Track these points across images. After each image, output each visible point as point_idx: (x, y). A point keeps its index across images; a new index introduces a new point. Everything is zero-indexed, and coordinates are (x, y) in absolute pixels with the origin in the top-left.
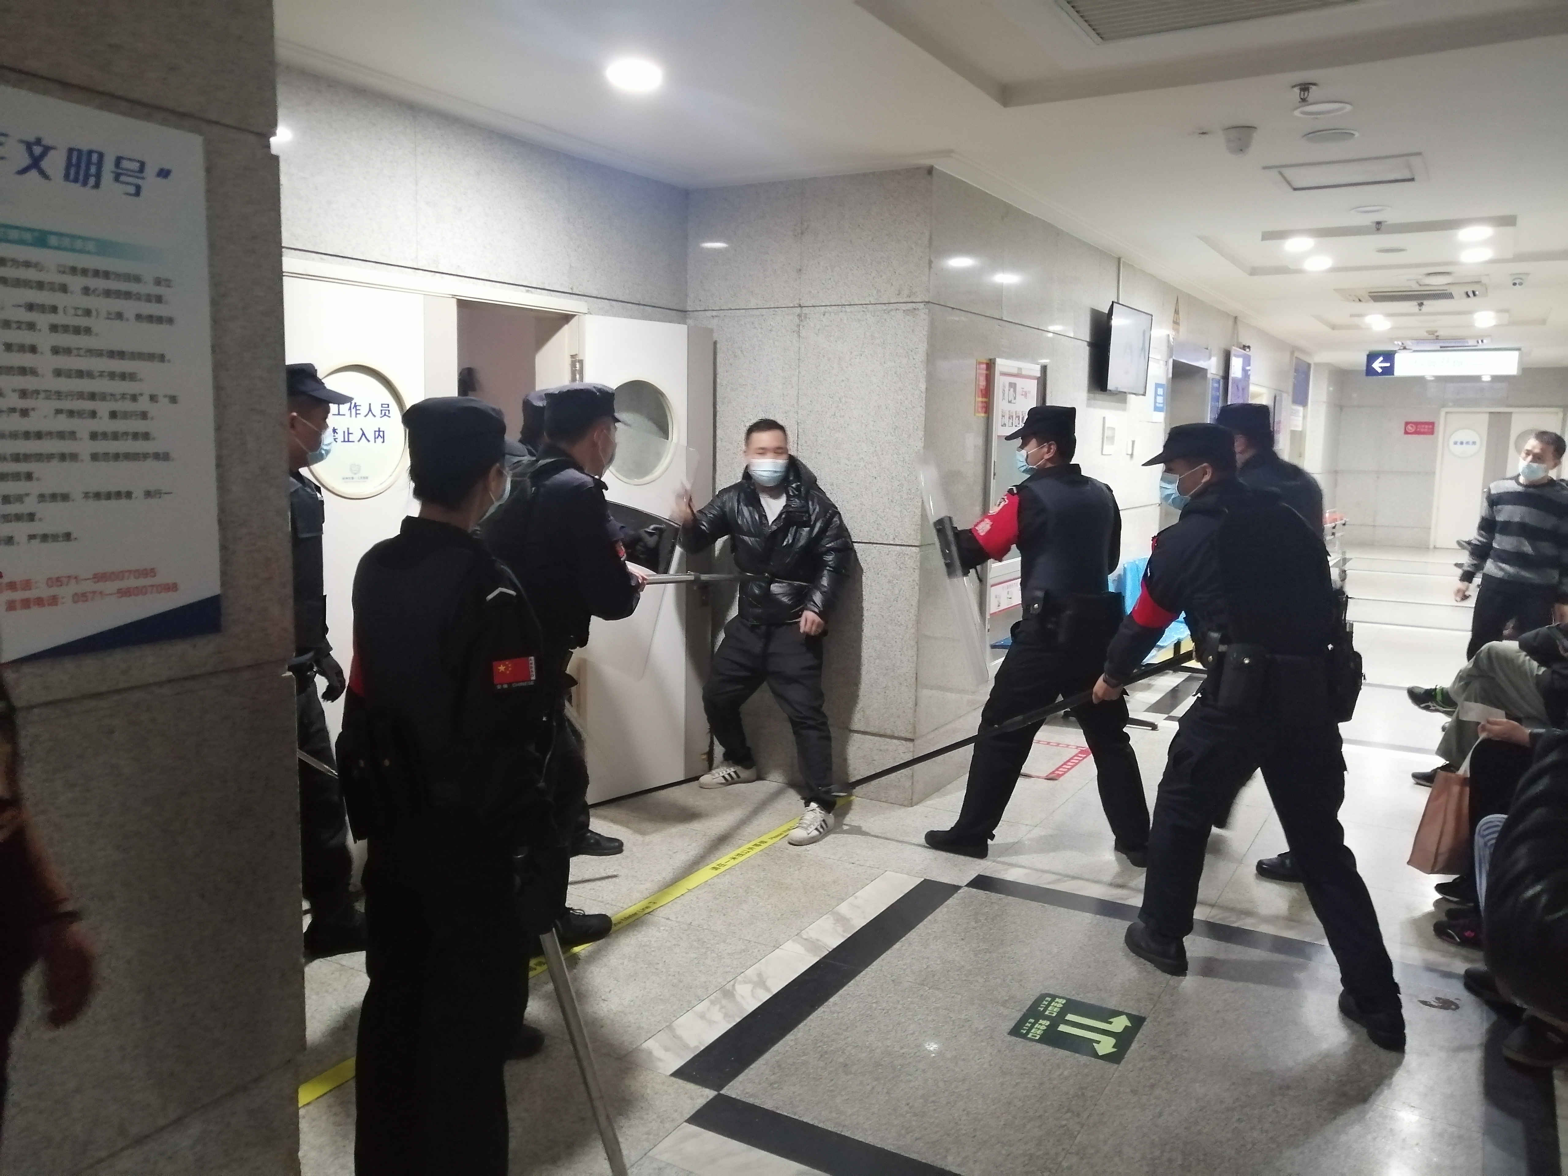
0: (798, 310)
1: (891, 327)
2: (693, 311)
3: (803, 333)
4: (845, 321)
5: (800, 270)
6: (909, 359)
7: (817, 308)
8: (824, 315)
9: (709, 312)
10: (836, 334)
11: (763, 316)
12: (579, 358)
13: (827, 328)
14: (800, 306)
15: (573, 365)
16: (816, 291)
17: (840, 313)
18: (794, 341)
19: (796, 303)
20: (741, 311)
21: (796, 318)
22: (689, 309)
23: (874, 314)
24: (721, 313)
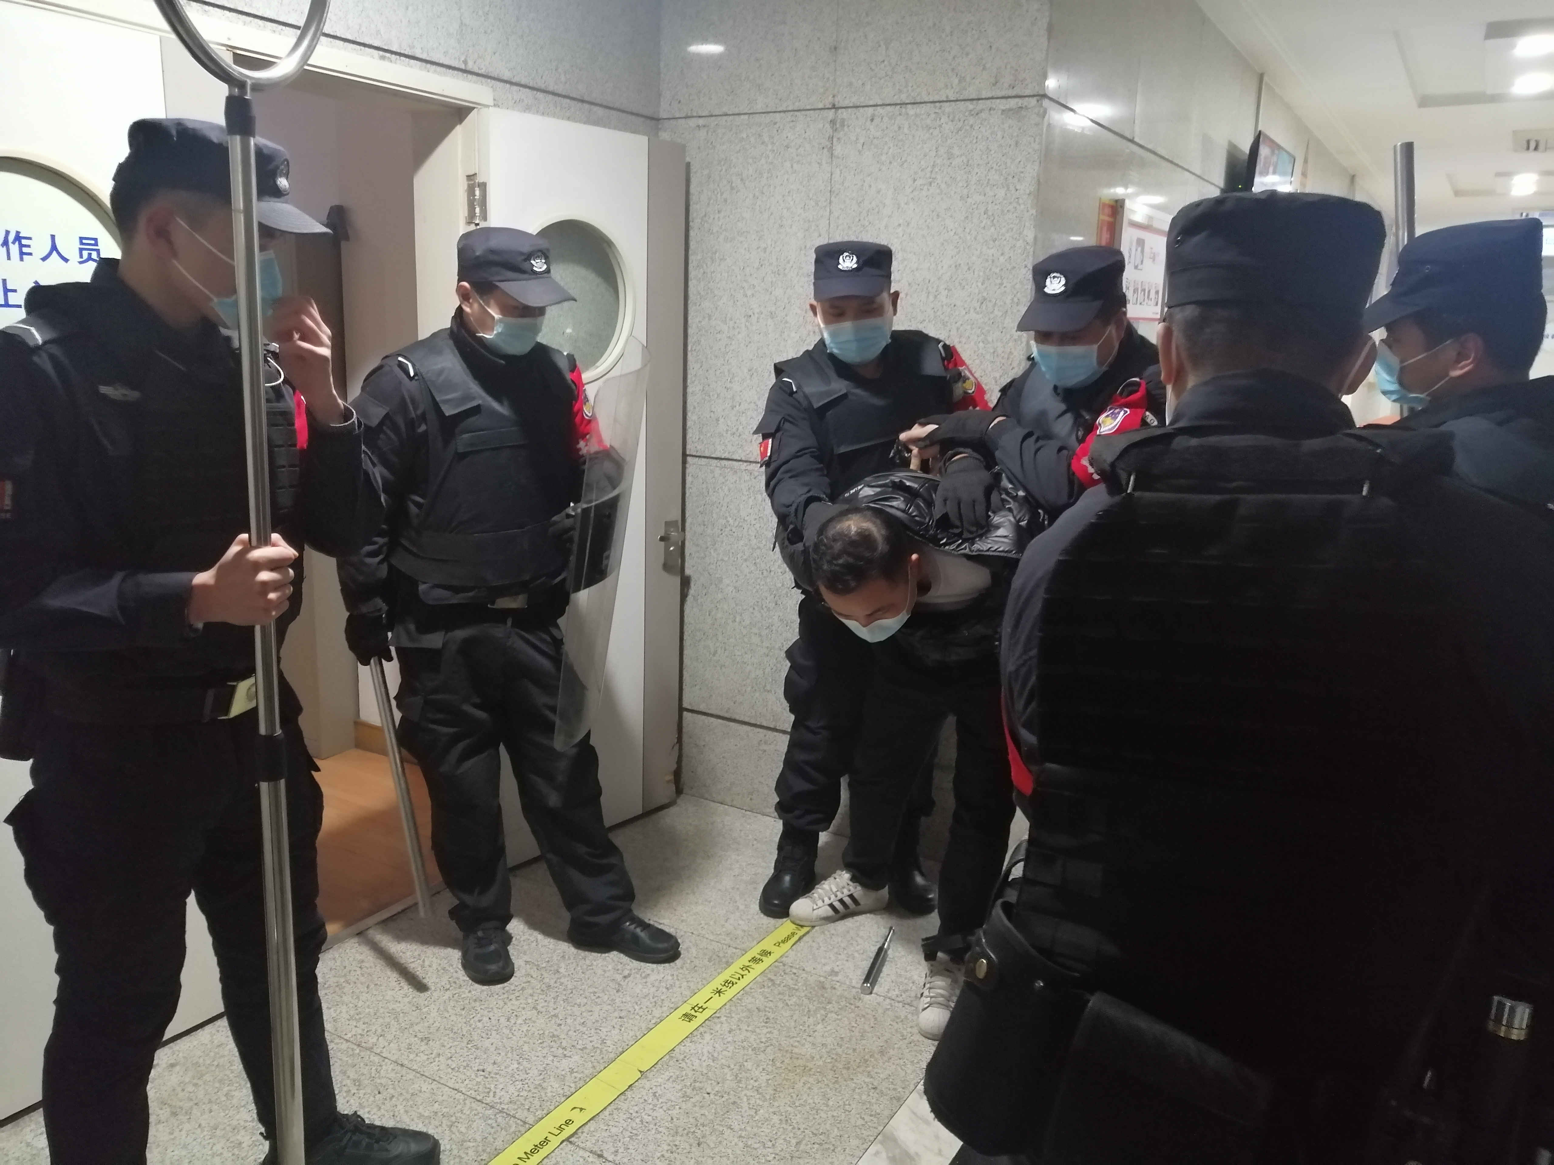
0: (831, 114)
1: (980, 137)
2: (669, 119)
3: (838, 150)
4: (906, 131)
5: (835, 48)
6: (1008, 189)
7: (861, 110)
8: (872, 120)
9: (693, 120)
10: (891, 151)
11: (775, 123)
12: (480, 179)
13: (875, 141)
14: (834, 107)
15: (471, 191)
16: (860, 82)
17: (899, 118)
18: (824, 162)
19: (828, 102)
20: (742, 117)
21: (828, 126)
22: (663, 115)
23: (954, 117)
24: (713, 121)
